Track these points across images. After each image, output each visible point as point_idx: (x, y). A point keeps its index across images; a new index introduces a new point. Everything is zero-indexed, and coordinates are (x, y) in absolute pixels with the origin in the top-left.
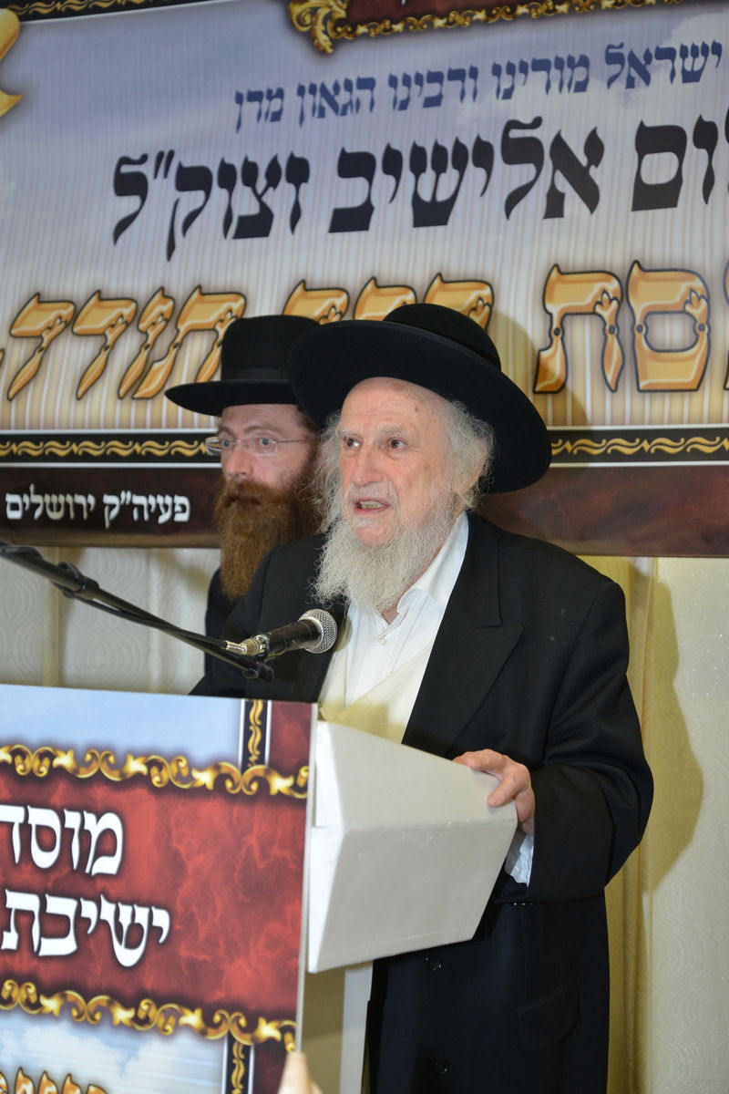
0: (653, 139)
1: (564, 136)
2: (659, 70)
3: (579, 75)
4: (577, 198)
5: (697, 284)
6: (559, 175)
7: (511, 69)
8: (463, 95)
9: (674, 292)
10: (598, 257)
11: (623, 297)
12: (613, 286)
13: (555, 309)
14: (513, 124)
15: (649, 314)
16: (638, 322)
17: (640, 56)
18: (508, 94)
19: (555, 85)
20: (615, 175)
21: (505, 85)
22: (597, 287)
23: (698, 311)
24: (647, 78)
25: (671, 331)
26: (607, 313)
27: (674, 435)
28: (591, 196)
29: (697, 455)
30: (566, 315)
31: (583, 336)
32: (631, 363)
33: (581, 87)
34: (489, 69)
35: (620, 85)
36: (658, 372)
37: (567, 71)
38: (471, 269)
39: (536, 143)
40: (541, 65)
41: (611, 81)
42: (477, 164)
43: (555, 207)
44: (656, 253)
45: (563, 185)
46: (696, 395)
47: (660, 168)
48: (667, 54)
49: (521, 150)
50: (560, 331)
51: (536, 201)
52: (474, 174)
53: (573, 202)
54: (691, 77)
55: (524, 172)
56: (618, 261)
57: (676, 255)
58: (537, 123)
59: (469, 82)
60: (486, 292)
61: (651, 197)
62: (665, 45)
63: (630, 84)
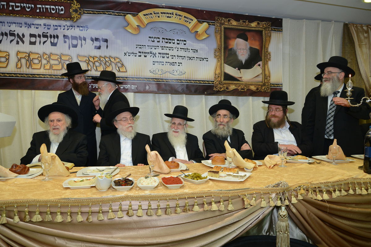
0: (32, 36)
1: (19, 33)
2: (32, 26)
3: (21, 25)
4: (21, 42)
5: (39, 55)
6: (18, 38)
7: (10, 23)
8: (2, 25)
9: (36, 56)
10: (25, 50)
11: (29, 56)
12: (27, 55)
13: (19, 57)
14: (10, 31)
15: (33, 59)
16: (31, 60)
17: (30, 24)
18: (10, 26)
19: (17, 26)
20: (27, 39)
21: (9, 25)
22: (25, 55)
23: (40, 59)
24: (31, 27)
25: (36, 61)
26: (27, 58)
27: (38, 75)
28: (23, 42)
29: (41, 77)
30: (20, 58)
31: (23, 61)
32: (30, 65)
33: (21, 27)
34: (6, 22)
35: (27, 27)
36: (34, 66)
37: (19, 24)
38: (5, 50)
39: (14, 34)
40: (15, 23)
41: (25, 27)
42: (5, 36)
43: (18, 43)
44: (33, 51)
45: (19, 40)
46: (40, 70)
47: (33, 39)
48: (34, 24)
49: (12, 34)
50: (20, 60)
51: (15, 42)
52: (5, 37)
53: (20, 42)
54: (37, 28)
55: (13, 38)
56: (28, 51)
57: (36, 51)
58: (14, 31)
59: (3, 24)
60: (8, 54)
61: (32, 43)
62: (33, 23)
63: (28, 28)
